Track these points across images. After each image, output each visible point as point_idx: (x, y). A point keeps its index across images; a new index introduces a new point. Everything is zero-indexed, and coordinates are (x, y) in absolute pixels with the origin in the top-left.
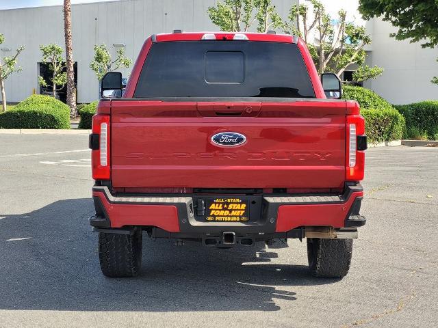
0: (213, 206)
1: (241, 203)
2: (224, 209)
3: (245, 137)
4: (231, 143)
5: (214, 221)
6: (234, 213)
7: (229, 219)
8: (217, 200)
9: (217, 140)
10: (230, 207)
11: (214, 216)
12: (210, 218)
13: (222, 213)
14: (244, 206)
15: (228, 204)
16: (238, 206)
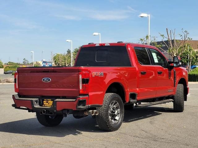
0: (44, 102)
1: (51, 101)
2: (47, 103)
3: (51, 79)
4: (47, 81)
5: (45, 106)
6: (50, 104)
7: (48, 106)
8: (45, 100)
9: (43, 80)
10: (49, 102)
11: (45, 105)
12: (43, 106)
13: (47, 104)
14: (52, 102)
15: (48, 101)
16: (51, 102)
